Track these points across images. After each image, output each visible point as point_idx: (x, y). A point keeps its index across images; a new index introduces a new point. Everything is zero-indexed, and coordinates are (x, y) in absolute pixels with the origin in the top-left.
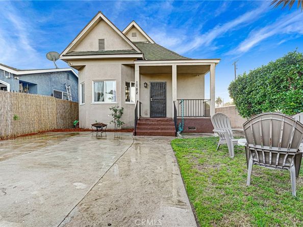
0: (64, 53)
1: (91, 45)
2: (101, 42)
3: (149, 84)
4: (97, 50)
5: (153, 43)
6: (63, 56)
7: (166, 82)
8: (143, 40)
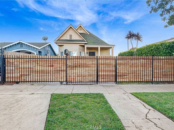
0: (56, 40)
1: (67, 37)
2: (71, 36)
3: (88, 52)
4: (69, 39)
5: (89, 34)
6: (56, 41)
7: (95, 52)
8: (84, 32)
